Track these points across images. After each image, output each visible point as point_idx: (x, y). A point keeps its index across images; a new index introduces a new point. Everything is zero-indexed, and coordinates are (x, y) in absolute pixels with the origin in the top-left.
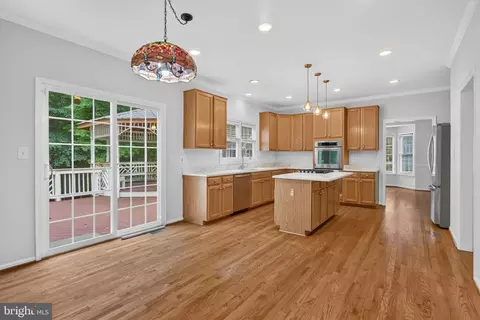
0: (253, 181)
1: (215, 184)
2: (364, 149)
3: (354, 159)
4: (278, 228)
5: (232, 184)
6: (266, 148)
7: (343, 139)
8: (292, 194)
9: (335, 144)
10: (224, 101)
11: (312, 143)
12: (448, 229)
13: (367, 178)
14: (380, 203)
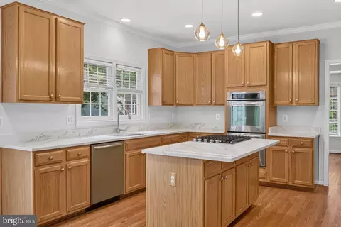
0: (128, 154)
2: (298, 104)
3: (284, 117)
5: (86, 161)
6: (158, 101)
7: (267, 89)
8: (172, 182)
9: (256, 96)
10: (78, 26)
11: (224, 96)
13: (302, 146)
14: (320, 183)
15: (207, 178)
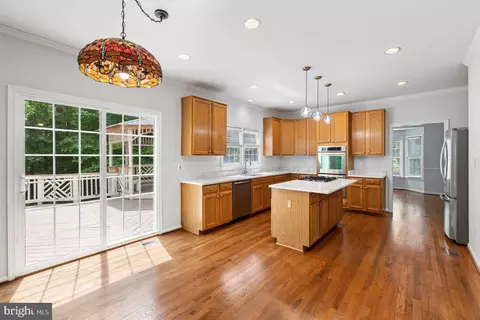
1: (211, 192)
2: (369, 155)
3: (358, 163)
4: (275, 240)
5: (231, 191)
6: (270, 152)
7: (347, 144)
8: (289, 206)
9: (339, 149)
10: (224, 107)
11: (316, 149)
12: (465, 246)
13: (373, 184)
14: (387, 210)
15: (312, 203)
